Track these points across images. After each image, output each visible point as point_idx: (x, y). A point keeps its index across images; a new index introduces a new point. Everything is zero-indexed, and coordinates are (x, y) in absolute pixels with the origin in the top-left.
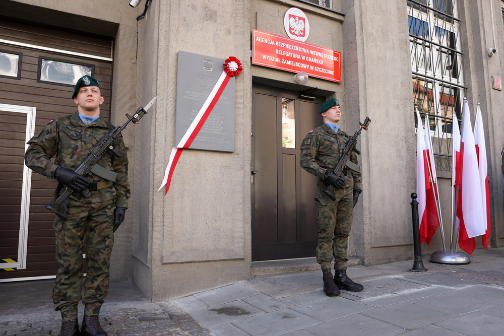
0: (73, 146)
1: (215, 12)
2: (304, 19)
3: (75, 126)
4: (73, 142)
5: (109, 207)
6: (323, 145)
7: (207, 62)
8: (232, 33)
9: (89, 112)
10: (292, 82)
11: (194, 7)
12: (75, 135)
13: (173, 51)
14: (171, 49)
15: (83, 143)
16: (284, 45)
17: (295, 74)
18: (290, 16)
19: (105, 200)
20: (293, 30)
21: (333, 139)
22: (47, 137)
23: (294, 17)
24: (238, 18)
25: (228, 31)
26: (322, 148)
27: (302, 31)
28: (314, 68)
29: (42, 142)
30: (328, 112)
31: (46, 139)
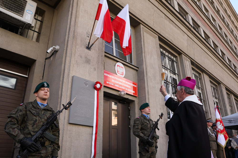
0: (35, 120)
1: (90, 60)
2: (123, 68)
3: (35, 108)
4: (34, 117)
5: (50, 156)
6: (143, 125)
7: (86, 82)
8: (96, 70)
10: (118, 95)
11: (81, 57)
12: (36, 113)
13: (71, 75)
14: (70, 74)
15: (40, 118)
16: (116, 78)
17: (119, 91)
18: (118, 66)
19: (49, 151)
20: (119, 72)
21: (148, 122)
22: (20, 113)
23: (119, 66)
24: (99, 64)
25: (95, 69)
26: (143, 126)
27: (122, 73)
28: (127, 90)
29: (18, 116)
30: (145, 109)
31: (19, 115)
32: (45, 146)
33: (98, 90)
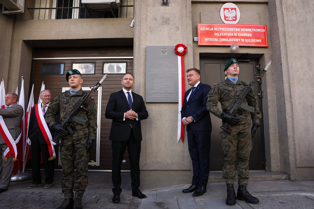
0: (64, 107)
1: (169, 19)
2: (235, 9)
3: (67, 96)
4: (64, 105)
5: (83, 139)
7: (163, 49)
8: (180, 29)
9: (73, 89)
11: (155, 19)
12: (65, 101)
13: (143, 47)
14: (141, 46)
15: (69, 105)
16: (221, 29)
17: (230, 46)
18: (225, 9)
19: (79, 135)
20: (227, 18)
22: (54, 103)
23: (228, 9)
24: (184, 18)
25: (178, 28)
26: (223, 96)
27: (234, 17)
29: (52, 106)
30: (228, 69)
31: (53, 105)
32: (77, 130)
33: (183, 55)
